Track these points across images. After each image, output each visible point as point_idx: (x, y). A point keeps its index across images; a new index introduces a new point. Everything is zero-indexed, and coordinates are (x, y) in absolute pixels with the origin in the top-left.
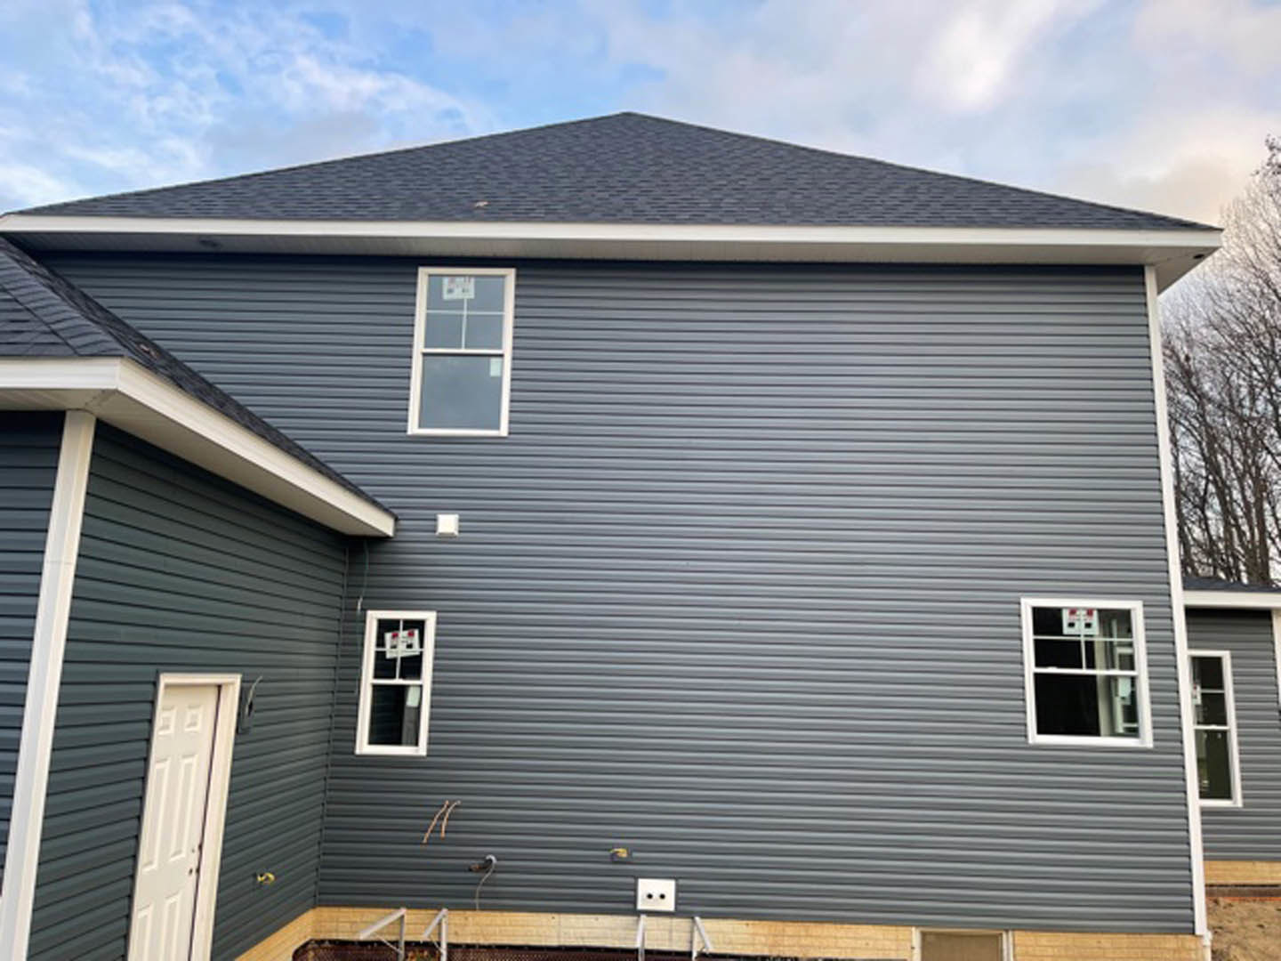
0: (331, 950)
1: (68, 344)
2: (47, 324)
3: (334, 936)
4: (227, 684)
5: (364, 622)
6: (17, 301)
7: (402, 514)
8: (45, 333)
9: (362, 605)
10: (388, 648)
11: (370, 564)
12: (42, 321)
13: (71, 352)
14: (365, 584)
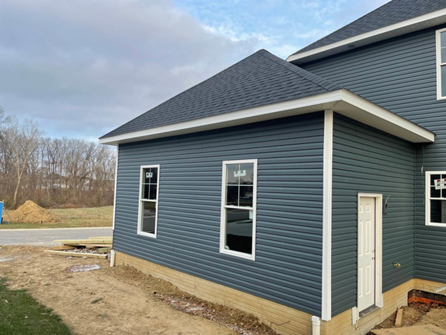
0: (422, 294)
1: (324, 89)
2: (316, 84)
3: (423, 290)
4: (378, 197)
5: (425, 176)
6: (306, 79)
7: (437, 133)
8: (316, 87)
9: (423, 169)
10: (436, 185)
11: (425, 153)
12: (315, 83)
13: (326, 91)
14: (424, 161)
